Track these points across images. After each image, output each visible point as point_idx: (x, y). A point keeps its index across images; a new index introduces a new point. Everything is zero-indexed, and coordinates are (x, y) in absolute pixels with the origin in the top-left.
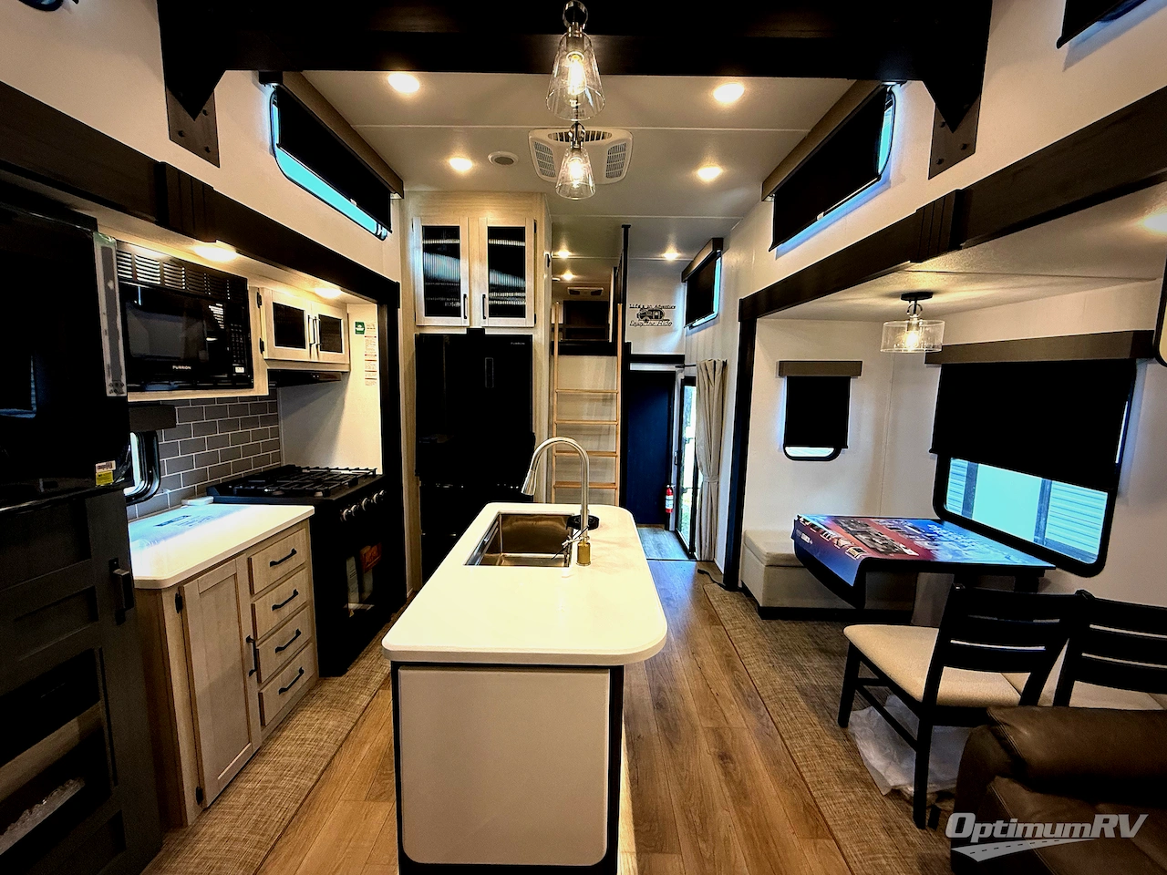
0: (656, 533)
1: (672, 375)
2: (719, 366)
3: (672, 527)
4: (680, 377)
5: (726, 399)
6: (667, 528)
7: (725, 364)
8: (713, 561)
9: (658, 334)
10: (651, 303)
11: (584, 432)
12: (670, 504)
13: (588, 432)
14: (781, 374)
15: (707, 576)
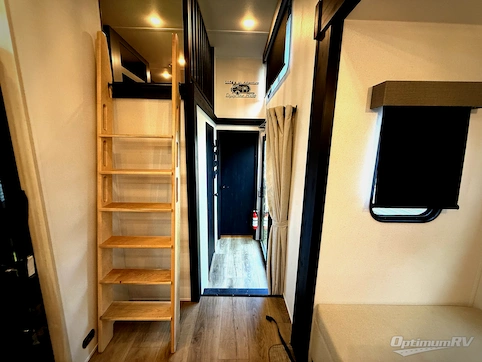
0: (246, 242)
1: (256, 134)
2: (288, 112)
3: (257, 238)
4: (262, 135)
5: (295, 149)
6: (254, 238)
7: (295, 110)
8: (282, 297)
9: (246, 104)
10: (240, 80)
11: (151, 181)
12: (255, 223)
13: (156, 181)
14: (373, 107)
15: (274, 325)
